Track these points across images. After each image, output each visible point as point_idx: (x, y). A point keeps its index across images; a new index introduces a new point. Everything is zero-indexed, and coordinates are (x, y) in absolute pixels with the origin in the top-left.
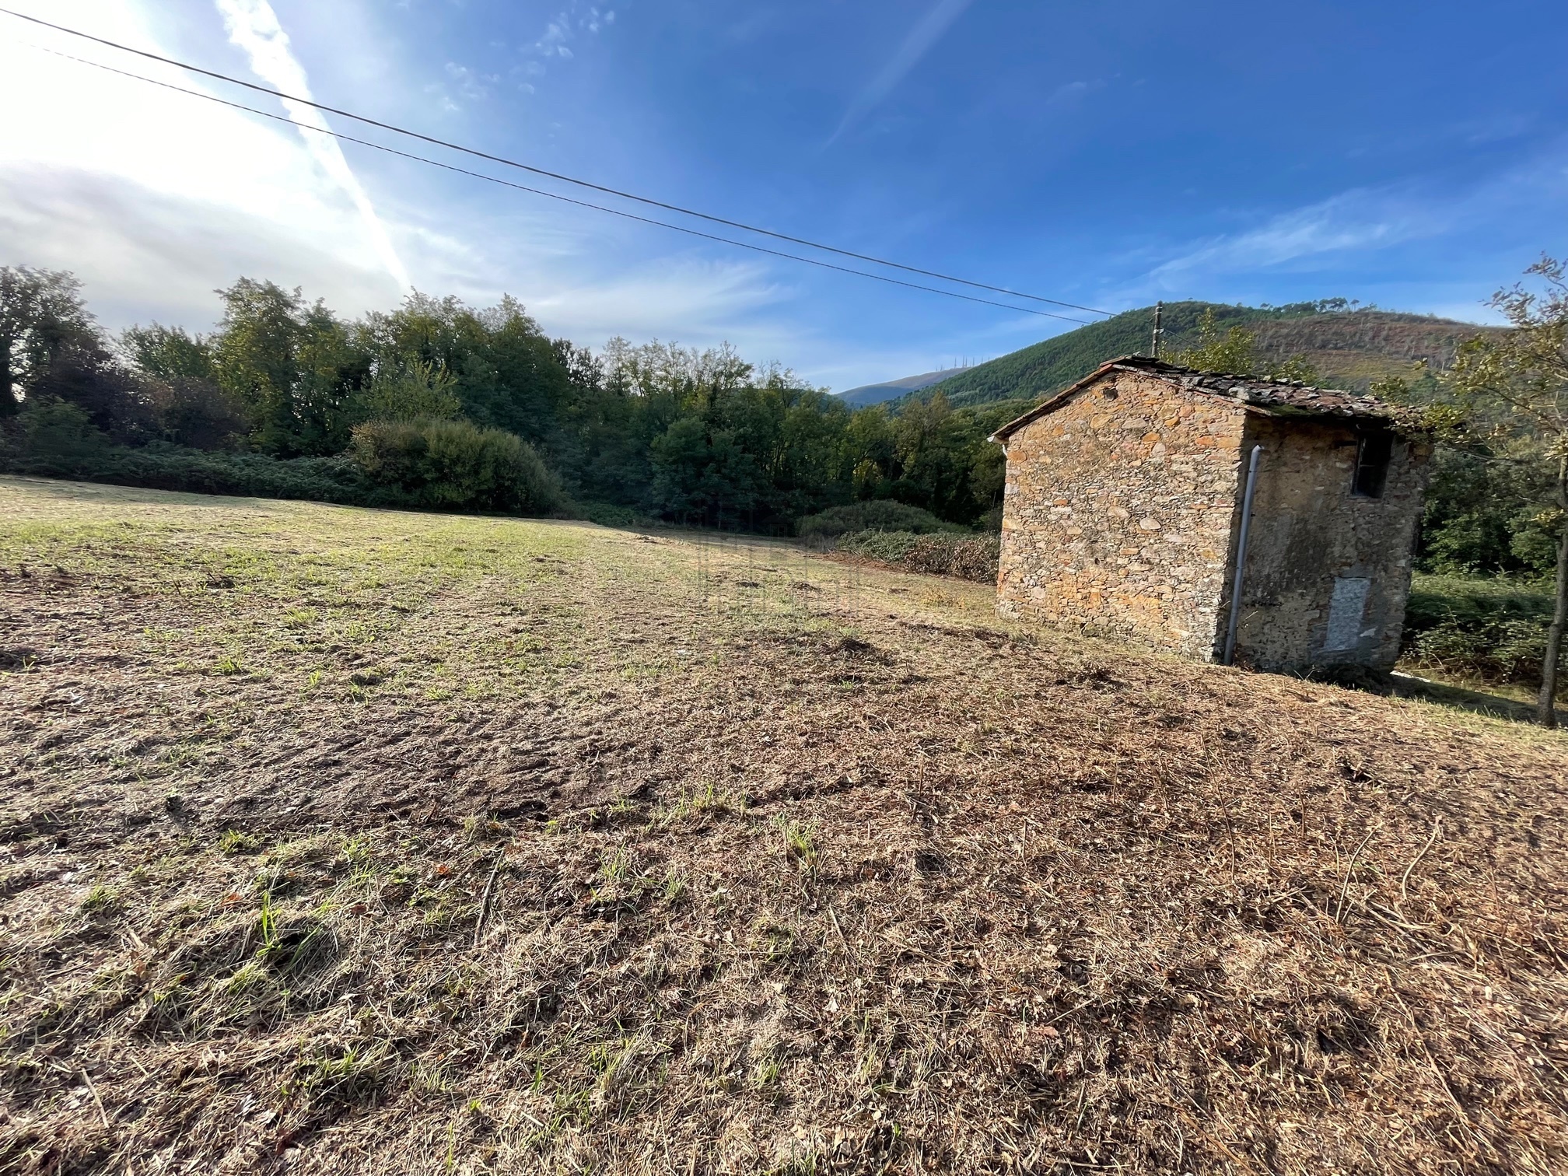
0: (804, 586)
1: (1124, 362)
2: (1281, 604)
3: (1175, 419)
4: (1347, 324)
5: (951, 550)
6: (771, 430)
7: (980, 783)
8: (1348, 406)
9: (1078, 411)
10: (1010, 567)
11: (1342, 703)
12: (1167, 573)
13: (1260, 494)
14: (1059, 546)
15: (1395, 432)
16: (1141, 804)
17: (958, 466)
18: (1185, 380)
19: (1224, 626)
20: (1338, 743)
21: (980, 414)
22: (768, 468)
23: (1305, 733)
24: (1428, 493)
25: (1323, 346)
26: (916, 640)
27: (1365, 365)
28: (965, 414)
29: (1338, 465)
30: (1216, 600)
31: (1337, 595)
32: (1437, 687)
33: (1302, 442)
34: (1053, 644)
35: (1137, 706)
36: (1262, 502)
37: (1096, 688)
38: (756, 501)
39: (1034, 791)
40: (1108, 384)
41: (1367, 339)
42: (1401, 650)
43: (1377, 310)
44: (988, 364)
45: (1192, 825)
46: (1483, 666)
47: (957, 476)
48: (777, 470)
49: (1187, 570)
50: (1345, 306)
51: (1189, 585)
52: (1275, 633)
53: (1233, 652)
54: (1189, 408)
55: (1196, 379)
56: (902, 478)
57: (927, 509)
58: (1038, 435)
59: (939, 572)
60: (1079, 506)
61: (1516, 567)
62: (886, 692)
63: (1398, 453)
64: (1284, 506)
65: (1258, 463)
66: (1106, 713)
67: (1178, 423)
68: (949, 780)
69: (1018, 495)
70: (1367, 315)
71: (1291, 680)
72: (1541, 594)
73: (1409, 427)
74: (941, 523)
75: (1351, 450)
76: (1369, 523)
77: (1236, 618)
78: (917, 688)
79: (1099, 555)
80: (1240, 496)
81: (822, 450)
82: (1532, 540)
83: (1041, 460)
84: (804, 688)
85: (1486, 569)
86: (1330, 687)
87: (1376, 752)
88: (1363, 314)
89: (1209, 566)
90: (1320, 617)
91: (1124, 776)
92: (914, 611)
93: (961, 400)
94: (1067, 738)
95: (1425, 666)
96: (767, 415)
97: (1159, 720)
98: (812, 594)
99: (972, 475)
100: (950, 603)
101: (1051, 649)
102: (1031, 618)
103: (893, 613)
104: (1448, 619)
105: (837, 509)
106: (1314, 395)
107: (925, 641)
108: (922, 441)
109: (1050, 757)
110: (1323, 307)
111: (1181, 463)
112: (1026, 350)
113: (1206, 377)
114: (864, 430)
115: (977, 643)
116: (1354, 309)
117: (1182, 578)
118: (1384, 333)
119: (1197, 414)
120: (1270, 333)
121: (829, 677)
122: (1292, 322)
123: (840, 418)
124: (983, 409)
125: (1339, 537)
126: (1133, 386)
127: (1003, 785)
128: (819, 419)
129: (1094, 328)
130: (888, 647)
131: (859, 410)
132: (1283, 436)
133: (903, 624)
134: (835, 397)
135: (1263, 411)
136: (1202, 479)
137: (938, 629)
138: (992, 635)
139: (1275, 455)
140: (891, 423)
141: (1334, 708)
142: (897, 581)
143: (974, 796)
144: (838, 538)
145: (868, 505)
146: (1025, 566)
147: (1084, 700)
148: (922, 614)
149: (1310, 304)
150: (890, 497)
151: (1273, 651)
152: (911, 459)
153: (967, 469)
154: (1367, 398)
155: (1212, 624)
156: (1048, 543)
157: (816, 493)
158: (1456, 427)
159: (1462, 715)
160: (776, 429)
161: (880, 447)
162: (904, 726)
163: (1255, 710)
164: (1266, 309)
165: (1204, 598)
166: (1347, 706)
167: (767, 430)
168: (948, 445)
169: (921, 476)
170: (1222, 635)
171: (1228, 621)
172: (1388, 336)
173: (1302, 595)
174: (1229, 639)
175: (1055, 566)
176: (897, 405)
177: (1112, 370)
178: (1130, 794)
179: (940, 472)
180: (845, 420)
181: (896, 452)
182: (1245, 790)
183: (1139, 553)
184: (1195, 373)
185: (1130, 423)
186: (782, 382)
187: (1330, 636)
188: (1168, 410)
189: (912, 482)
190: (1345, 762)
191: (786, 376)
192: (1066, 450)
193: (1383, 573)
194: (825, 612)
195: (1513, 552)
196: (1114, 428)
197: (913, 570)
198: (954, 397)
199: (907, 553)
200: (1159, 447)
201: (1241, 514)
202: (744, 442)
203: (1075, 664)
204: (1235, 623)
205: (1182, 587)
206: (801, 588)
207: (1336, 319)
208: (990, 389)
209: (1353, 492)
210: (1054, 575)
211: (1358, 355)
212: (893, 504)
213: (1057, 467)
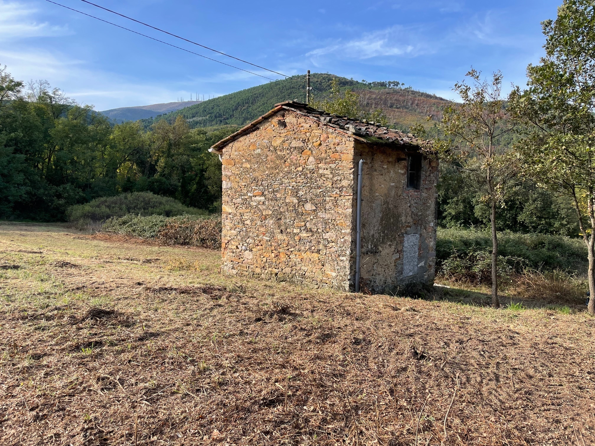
0: (65, 264)
1: (288, 105)
2: (380, 252)
3: (319, 142)
4: (400, 96)
5: (192, 227)
6: (41, 136)
7: (190, 420)
8: (401, 138)
9: (264, 134)
10: (229, 239)
11: (412, 308)
12: (321, 237)
13: (365, 187)
14: (259, 223)
15: (422, 154)
16: (305, 407)
17: (197, 168)
18: (322, 118)
19: (353, 268)
20: (411, 335)
21: (209, 134)
22: (40, 166)
23: (394, 332)
24: (438, 187)
25: (391, 107)
26: (157, 300)
27: (410, 118)
28: (200, 133)
29: (399, 171)
30: (348, 252)
31: (406, 244)
32: (453, 290)
33: (382, 158)
34: (256, 290)
35: (305, 330)
36: (366, 193)
37: (281, 320)
38: (27, 193)
39: (231, 416)
40: (281, 118)
41: (409, 104)
42: (436, 271)
43: (412, 89)
44: (214, 100)
45: (335, 416)
46: (469, 275)
47: (196, 175)
48: (49, 169)
49: (332, 235)
50: (399, 86)
51: (333, 244)
52: (380, 269)
53: (360, 283)
54: (326, 136)
55: (328, 118)
56: (156, 176)
57: (175, 198)
58: (241, 149)
59: (184, 244)
60: (270, 196)
61: (477, 222)
62: (123, 351)
63: (424, 164)
64: (377, 194)
65: (362, 170)
66: (286, 339)
67: (320, 144)
68: (165, 423)
69: (231, 188)
70: (408, 92)
71: (388, 297)
72: (487, 236)
73: (428, 151)
74: (186, 208)
75: (404, 163)
76: (416, 203)
77: (359, 262)
78: (150, 344)
79: (283, 228)
80: (355, 189)
81: (89, 153)
82: (482, 209)
83: (244, 166)
84: (45, 361)
85: (466, 224)
86: (407, 299)
87: (428, 338)
88: (407, 91)
89: (343, 231)
90: (399, 258)
91: (294, 387)
92: (158, 277)
93: (197, 123)
94: (259, 364)
95: (447, 279)
96: (38, 123)
97: (318, 338)
98: (73, 270)
99: (206, 175)
100: (189, 267)
101: (255, 295)
102: (245, 273)
103: (141, 281)
104: (453, 253)
105: (103, 199)
106: (386, 132)
107: (164, 301)
108: (169, 150)
109: (246, 383)
110: (389, 85)
111: (324, 170)
112: (237, 93)
113: (333, 117)
114: (124, 140)
115: (203, 298)
116: (403, 88)
117: (329, 240)
118: (416, 102)
119: (330, 139)
120: (367, 97)
121: (70, 346)
122: (377, 91)
123: (103, 130)
124: (211, 130)
125: (404, 211)
126: (294, 120)
127: (208, 417)
128: (86, 130)
129: (277, 83)
130: (131, 310)
131: (120, 125)
132: (373, 155)
133: (147, 289)
134: (99, 113)
135: (362, 139)
136: (335, 179)
137: (175, 289)
138: (215, 290)
139: (370, 165)
140: (146, 136)
141: (408, 313)
142: (151, 253)
143: (184, 433)
144: (104, 222)
145: (129, 195)
146: (239, 237)
147: (273, 330)
148: (165, 279)
149: (384, 83)
150: (147, 190)
151: (379, 280)
152: (162, 162)
153: (202, 171)
154: (410, 135)
155: (347, 267)
156: (252, 221)
157: (86, 186)
158: (446, 152)
159: (463, 307)
160: (46, 135)
161: (138, 152)
162: (133, 381)
163: (370, 320)
164: (365, 83)
165: (342, 251)
166: (414, 310)
167: (37, 135)
168: (188, 153)
169: (170, 174)
170: (352, 274)
171: (356, 264)
172: (418, 104)
173: (390, 245)
174: (357, 275)
175: (257, 236)
176: (150, 123)
177: (281, 109)
178: (298, 401)
179: (184, 172)
180: (108, 131)
181: (150, 157)
182: (365, 380)
183: (305, 225)
184: (328, 115)
185: (294, 144)
186: (51, 98)
187: (405, 267)
188: (315, 136)
189: (164, 179)
190: (414, 349)
191: (54, 93)
192: (259, 160)
193: (424, 231)
194: (80, 285)
195: (476, 215)
196: (286, 146)
197: (165, 244)
198: (191, 120)
199: (159, 231)
200: (311, 159)
201: (356, 199)
202: (16, 144)
203: (268, 304)
204: (359, 265)
205: (330, 245)
206: (62, 267)
207: (396, 92)
208: (216, 117)
209: (407, 186)
210: (257, 242)
211: (406, 112)
212: (150, 195)
213: (254, 170)
